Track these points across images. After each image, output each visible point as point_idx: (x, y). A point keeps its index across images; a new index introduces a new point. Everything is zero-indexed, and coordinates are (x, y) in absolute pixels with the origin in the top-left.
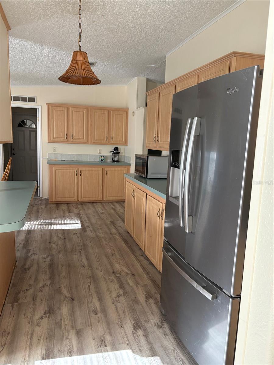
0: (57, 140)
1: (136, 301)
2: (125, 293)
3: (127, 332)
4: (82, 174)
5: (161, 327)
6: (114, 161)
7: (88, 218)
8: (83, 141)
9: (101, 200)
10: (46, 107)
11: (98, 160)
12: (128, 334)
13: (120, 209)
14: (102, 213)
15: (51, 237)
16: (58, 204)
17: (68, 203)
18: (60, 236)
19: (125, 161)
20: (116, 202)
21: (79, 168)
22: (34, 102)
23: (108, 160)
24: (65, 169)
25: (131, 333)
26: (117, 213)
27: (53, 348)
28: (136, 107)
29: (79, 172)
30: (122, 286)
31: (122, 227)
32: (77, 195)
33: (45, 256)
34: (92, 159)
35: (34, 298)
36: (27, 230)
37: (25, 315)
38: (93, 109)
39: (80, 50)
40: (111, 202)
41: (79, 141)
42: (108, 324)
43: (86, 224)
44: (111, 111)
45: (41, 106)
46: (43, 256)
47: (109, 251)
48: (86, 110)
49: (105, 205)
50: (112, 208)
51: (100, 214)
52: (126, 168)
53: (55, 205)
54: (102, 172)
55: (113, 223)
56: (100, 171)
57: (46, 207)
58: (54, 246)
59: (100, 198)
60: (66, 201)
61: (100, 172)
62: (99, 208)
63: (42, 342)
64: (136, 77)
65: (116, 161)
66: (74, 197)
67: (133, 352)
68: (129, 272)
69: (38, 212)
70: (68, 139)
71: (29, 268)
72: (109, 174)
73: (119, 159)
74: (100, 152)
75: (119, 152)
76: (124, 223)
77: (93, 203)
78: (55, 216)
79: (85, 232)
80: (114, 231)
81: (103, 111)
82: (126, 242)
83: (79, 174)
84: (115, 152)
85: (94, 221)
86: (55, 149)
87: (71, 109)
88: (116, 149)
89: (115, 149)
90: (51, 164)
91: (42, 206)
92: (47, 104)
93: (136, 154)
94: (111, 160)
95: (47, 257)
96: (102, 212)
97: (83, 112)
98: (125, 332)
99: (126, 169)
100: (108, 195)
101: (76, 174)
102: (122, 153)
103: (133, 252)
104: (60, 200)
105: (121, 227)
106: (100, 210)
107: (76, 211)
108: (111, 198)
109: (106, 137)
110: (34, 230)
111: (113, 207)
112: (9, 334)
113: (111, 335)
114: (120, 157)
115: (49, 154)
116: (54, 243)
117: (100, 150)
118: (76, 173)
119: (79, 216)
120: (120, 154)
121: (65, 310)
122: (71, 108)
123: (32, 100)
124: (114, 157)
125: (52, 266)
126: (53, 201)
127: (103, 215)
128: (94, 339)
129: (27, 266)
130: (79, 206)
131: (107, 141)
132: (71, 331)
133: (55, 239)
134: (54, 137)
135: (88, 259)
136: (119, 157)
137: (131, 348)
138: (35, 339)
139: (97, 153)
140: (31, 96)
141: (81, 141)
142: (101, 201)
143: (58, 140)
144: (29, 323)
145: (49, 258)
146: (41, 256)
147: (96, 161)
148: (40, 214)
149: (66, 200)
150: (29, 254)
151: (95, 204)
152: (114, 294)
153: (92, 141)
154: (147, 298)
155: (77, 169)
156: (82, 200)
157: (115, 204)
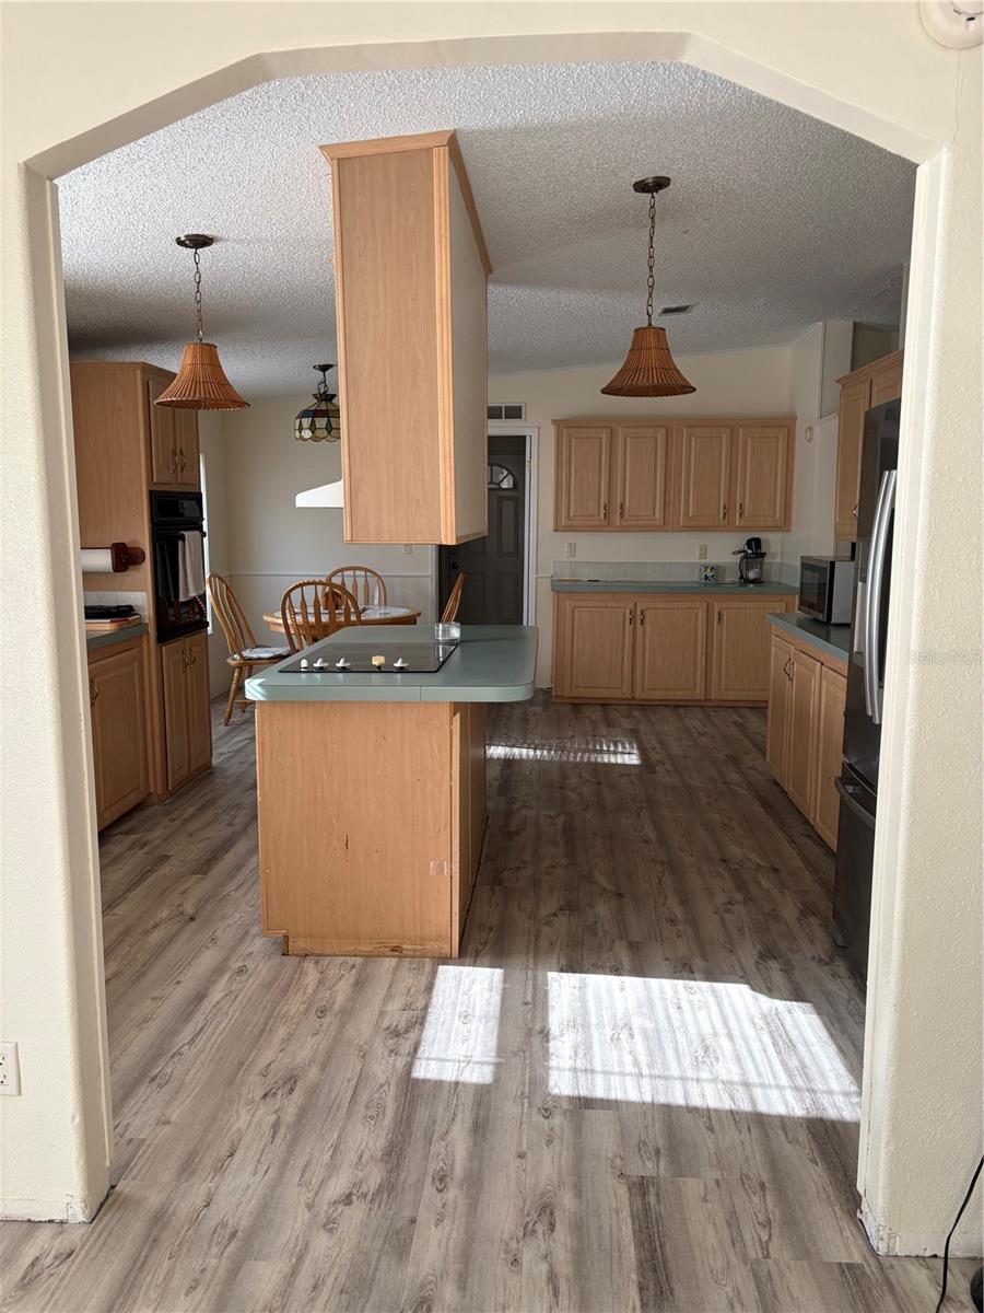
0: (577, 523)
1: (774, 916)
2: (749, 899)
3: (743, 960)
4: (647, 620)
5: (827, 964)
6: (745, 581)
7: (661, 742)
8: (652, 523)
9: (700, 700)
10: (550, 432)
11: (697, 579)
12: (745, 964)
13: (758, 727)
14: (701, 735)
15: (564, 776)
16: (577, 704)
17: (604, 705)
18: (587, 776)
19: (783, 581)
20: (750, 708)
21: (638, 604)
22: (521, 417)
23: (728, 580)
24: (598, 604)
25: (752, 963)
26: (747, 736)
27: (582, 959)
28: (817, 414)
29: (639, 612)
30: (741, 886)
31: (760, 769)
32: (630, 682)
33: (553, 813)
34: (678, 577)
35: (536, 883)
36: (504, 759)
37: (519, 906)
38: (687, 427)
39: (650, 324)
40: (732, 707)
41: (641, 523)
42: (701, 943)
43: (655, 757)
44: (741, 430)
45: (539, 428)
46: (548, 813)
47: (717, 817)
48: (663, 430)
49: (712, 713)
50: (735, 723)
51: (696, 735)
52: (782, 601)
53: (569, 707)
54: (705, 614)
55: (733, 759)
56: (700, 612)
57: (545, 710)
58: (573, 796)
59: (698, 692)
60: (600, 696)
61: (701, 614)
62: (695, 722)
63: (557, 948)
64: (820, 324)
65: (754, 581)
66: (622, 687)
67: (753, 989)
68: (764, 864)
69: (525, 720)
70: (612, 519)
71: (517, 833)
72: (727, 620)
73: (761, 573)
74: (701, 555)
75: (763, 551)
76: (765, 758)
77: (677, 706)
78: (570, 733)
79: (651, 773)
80: (734, 776)
81: (714, 430)
82: (766, 804)
83: (637, 619)
84: (750, 551)
85: (676, 750)
86: (573, 548)
87: (621, 432)
88: (755, 544)
89: (749, 543)
90: (562, 592)
91: (535, 708)
92: (554, 421)
93: (802, 557)
94: (737, 580)
95: (557, 816)
96: (702, 730)
97: (656, 438)
98: (739, 960)
99: (784, 604)
100: (723, 682)
101: (628, 621)
102: (774, 556)
103: (782, 826)
104: (582, 693)
105: (755, 769)
106: (697, 724)
107: (627, 724)
108: (731, 695)
109: (722, 507)
110: (521, 761)
111: (739, 720)
112: (491, 929)
113: (705, 958)
114: (764, 567)
115: (554, 562)
116: (572, 791)
117: (701, 549)
118: (628, 616)
119: (635, 736)
120: (767, 560)
121: (603, 910)
122: (620, 429)
123: (514, 413)
124: (748, 570)
125: (570, 834)
126: (563, 696)
127: (704, 739)
128: (667, 959)
129: (512, 828)
130: (636, 713)
131: (724, 521)
132: (617, 941)
133: (574, 781)
134: (572, 514)
135: (658, 829)
136: (761, 568)
137: (747, 982)
138: (544, 942)
139: (695, 558)
140: (512, 401)
141: (647, 523)
142: (703, 704)
143: (584, 523)
144: (530, 919)
145: (562, 818)
146: (543, 813)
147: (689, 582)
148: (532, 726)
149: (600, 693)
150: (517, 806)
151: (682, 711)
152: (720, 899)
153: (678, 523)
154: (802, 913)
155: (631, 606)
156: (644, 696)
157: (746, 711)
